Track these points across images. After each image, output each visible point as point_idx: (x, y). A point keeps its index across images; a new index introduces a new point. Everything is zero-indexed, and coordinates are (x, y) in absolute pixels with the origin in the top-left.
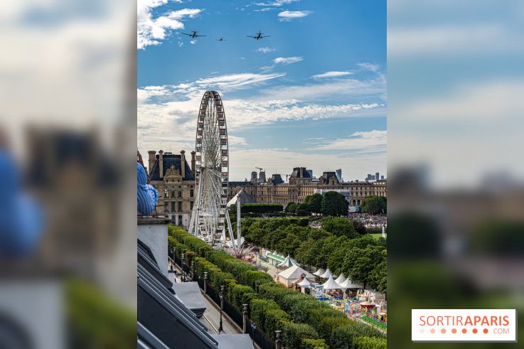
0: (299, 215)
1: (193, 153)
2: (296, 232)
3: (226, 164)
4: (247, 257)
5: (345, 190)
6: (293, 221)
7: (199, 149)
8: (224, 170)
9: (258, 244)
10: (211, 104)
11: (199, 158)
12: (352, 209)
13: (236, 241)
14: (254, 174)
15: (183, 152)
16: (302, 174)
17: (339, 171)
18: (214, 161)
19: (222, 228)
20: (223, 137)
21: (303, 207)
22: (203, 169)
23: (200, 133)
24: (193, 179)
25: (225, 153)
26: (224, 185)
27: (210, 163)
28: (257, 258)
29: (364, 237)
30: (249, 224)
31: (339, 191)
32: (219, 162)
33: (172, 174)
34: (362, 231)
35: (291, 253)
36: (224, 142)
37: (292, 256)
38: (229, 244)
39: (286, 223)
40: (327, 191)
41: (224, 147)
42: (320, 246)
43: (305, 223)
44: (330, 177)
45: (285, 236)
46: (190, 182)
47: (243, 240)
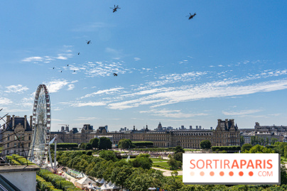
0: (87, 149)
1: (31, 117)
2: (85, 159)
3: (49, 122)
4: (59, 173)
5: (110, 136)
6: (84, 153)
7: (35, 115)
8: (48, 125)
9: (65, 165)
10: (42, 91)
11: (34, 119)
12: (114, 146)
13: (53, 164)
14: (63, 128)
15: (26, 116)
16: (89, 128)
17: (107, 126)
18: (43, 121)
19: (46, 157)
20: (48, 108)
21: (89, 145)
22: (37, 125)
23: (36, 106)
24: (31, 130)
25: (49, 117)
26: (48, 134)
27: (41, 122)
28: (65, 173)
29: (121, 161)
30: (60, 155)
31: (107, 136)
32: (45, 121)
33: (19, 128)
34: (120, 158)
35: (83, 170)
36: (49, 111)
37: (84, 172)
38: (49, 165)
39: (80, 154)
40: (101, 136)
41: (49, 114)
42: (99, 166)
43: (90, 154)
44: (103, 130)
45: (79, 160)
46: (29, 132)
47: (57, 163)
